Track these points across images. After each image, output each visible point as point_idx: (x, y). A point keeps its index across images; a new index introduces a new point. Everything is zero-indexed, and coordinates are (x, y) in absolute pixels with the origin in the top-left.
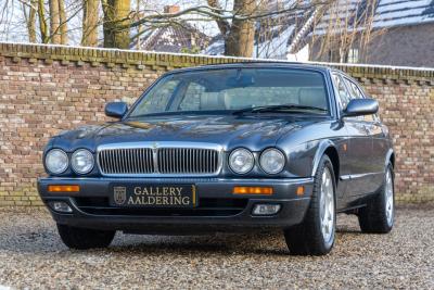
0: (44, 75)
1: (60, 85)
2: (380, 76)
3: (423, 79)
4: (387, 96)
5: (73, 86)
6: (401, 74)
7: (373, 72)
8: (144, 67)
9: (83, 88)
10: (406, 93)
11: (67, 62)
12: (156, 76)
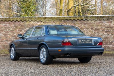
0: (7, 24)
1: (11, 26)
4: (106, 24)
5: (14, 26)
6: (109, 17)
7: (99, 17)
8: (31, 21)
9: (16, 27)
10: (112, 22)
11: (12, 21)
12: (35, 22)
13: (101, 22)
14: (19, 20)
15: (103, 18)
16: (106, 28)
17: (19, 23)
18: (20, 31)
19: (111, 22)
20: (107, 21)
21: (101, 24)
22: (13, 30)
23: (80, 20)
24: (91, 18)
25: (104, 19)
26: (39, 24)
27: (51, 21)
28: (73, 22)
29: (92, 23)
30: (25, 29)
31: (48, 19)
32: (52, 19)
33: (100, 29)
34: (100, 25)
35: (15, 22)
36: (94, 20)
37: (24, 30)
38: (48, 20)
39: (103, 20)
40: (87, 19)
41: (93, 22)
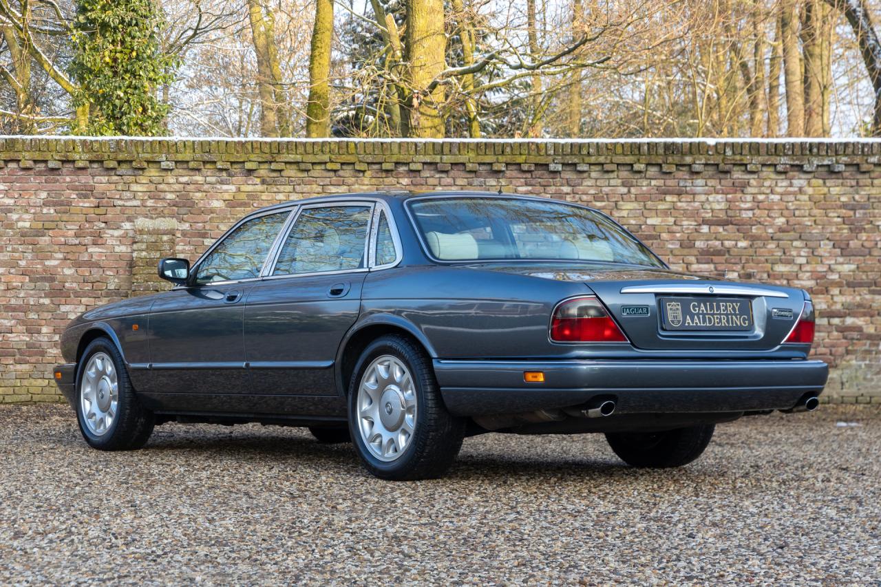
1: (22, 202)
2: (677, 159)
3: (784, 160)
4: (703, 198)
5: (45, 204)
6: (729, 152)
7: (661, 151)
8: (171, 165)
9: (63, 205)
10: (749, 190)
11: (29, 164)
12: (199, 178)
13: (670, 182)
14: (81, 157)
15: (688, 159)
16: (705, 229)
17: (84, 179)
18: (88, 240)
19: (742, 187)
20: (711, 182)
21: (669, 198)
22: (40, 233)
23: (525, 167)
24: (602, 159)
25: (697, 168)
26: (233, 188)
27: (317, 171)
28: (476, 181)
29: (606, 189)
30: (127, 225)
31: (299, 158)
32: (326, 158)
33: (665, 236)
34: (661, 206)
35: (53, 169)
36: (624, 173)
37: (117, 233)
38: (297, 163)
39: (683, 174)
40: (575, 165)
41: (614, 184)
